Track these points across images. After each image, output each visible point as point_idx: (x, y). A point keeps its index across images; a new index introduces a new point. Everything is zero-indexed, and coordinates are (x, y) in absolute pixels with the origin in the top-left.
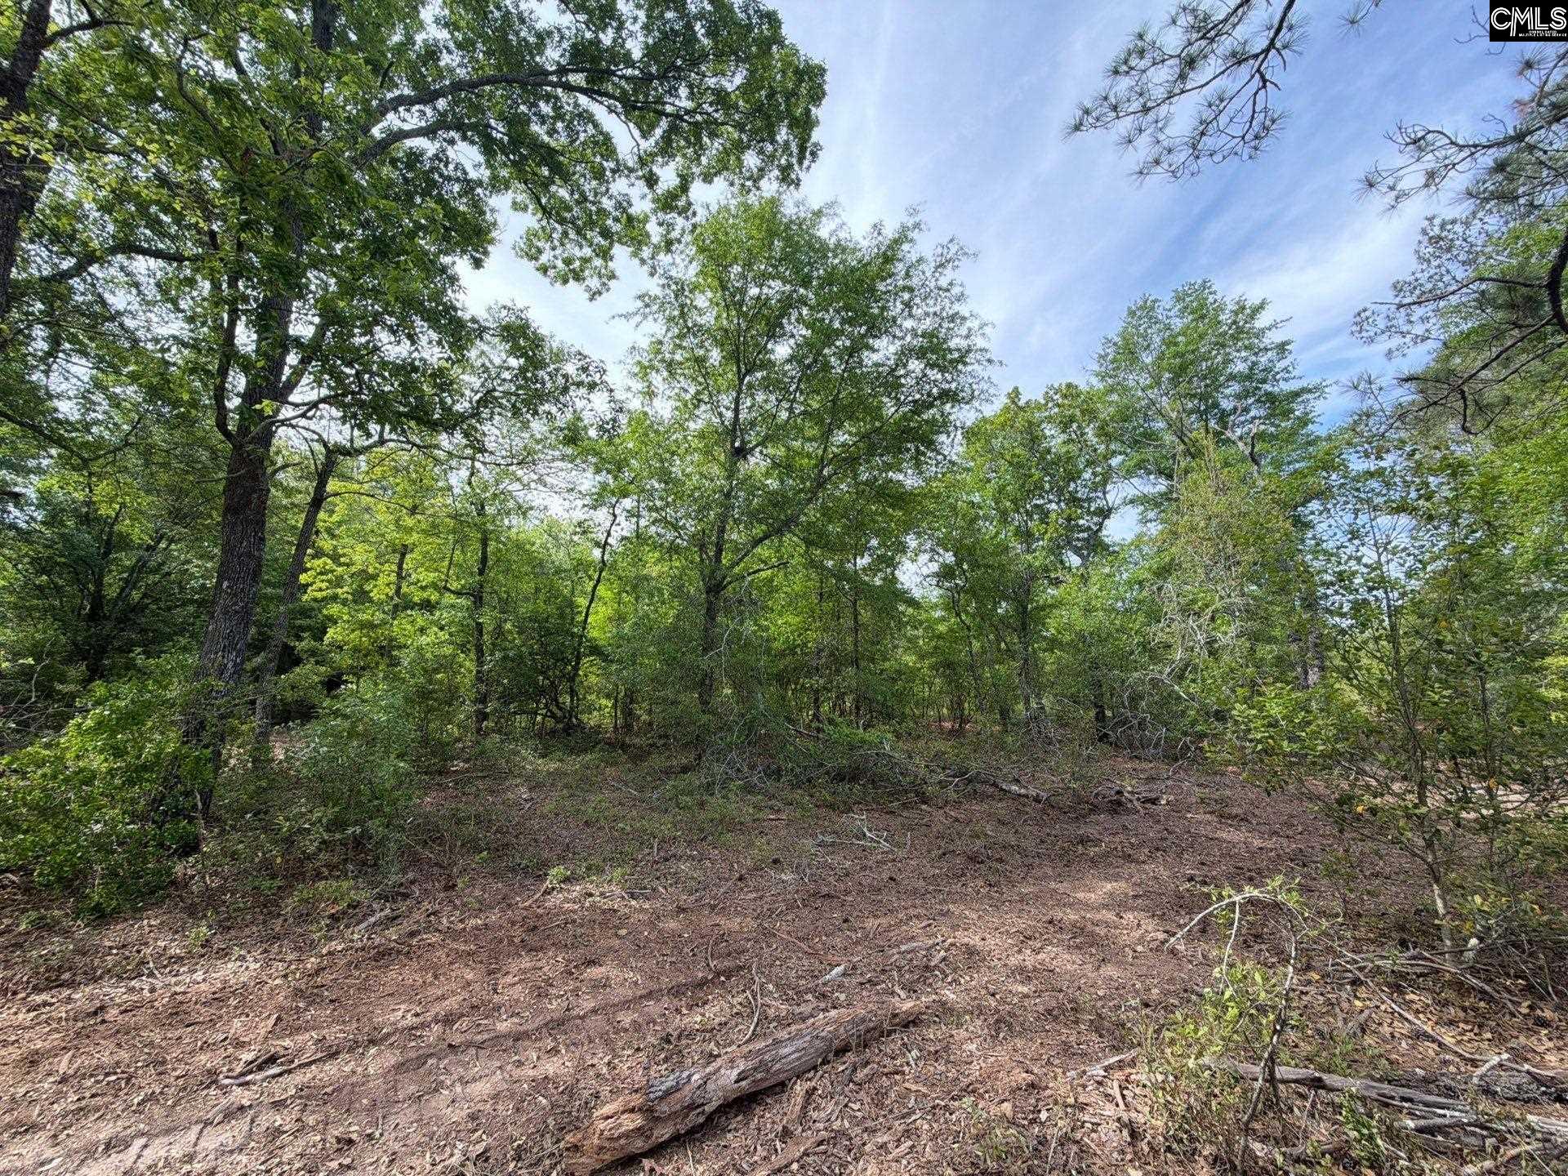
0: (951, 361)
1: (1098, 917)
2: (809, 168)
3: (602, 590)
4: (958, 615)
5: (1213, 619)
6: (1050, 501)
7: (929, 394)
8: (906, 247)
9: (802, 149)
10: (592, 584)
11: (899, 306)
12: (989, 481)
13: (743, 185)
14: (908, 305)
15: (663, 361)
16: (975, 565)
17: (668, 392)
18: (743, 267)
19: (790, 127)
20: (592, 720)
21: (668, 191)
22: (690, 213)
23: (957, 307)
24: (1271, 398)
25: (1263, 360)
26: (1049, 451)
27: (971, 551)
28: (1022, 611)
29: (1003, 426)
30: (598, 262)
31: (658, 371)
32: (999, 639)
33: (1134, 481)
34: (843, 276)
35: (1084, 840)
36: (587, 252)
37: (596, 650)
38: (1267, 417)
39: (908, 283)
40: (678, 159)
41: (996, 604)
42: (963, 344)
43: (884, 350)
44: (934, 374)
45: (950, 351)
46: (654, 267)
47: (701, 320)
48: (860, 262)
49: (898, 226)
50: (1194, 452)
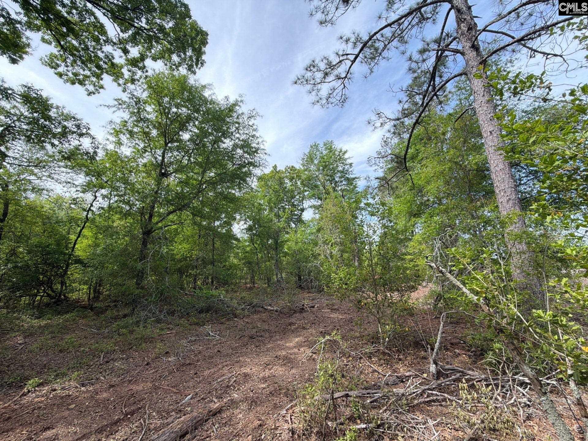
0: (252, 151)
1: (293, 351)
2: (200, 68)
3: (86, 232)
4: (253, 244)
5: (332, 246)
6: (286, 205)
7: (244, 162)
8: (237, 108)
9: (197, 60)
10: (79, 229)
11: (234, 129)
12: (266, 196)
13: (171, 67)
14: (237, 128)
15: (127, 130)
16: (260, 226)
17: (129, 144)
18: (170, 99)
19: (193, 50)
20: (74, 296)
21: (134, 58)
22: (144, 70)
23: (254, 133)
24: (348, 179)
25: (346, 167)
26: (286, 188)
27: (258, 221)
28: (276, 242)
29: (271, 177)
30: (94, 79)
31: (124, 134)
32: (268, 253)
33: (312, 200)
34: (213, 112)
35: (291, 324)
36: (87, 73)
37: (79, 261)
38: (347, 184)
39: (237, 120)
40: (139, 47)
41: (268, 240)
42: (256, 146)
43: (227, 144)
44: (246, 155)
45: (252, 148)
46: (125, 88)
47: (149, 117)
48: (220, 109)
49: (235, 99)
50: (328, 193)
